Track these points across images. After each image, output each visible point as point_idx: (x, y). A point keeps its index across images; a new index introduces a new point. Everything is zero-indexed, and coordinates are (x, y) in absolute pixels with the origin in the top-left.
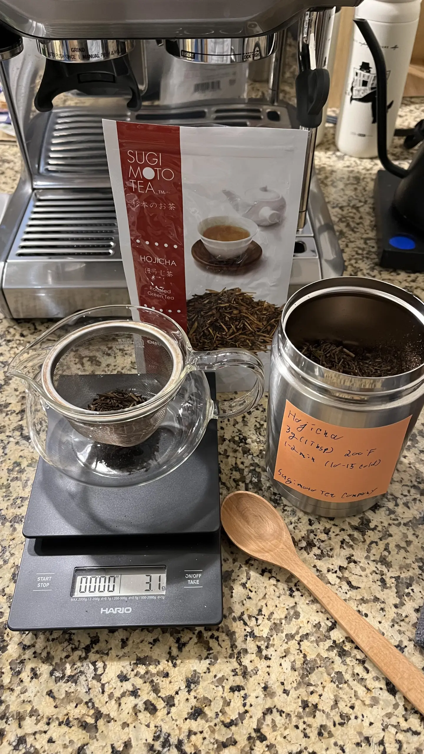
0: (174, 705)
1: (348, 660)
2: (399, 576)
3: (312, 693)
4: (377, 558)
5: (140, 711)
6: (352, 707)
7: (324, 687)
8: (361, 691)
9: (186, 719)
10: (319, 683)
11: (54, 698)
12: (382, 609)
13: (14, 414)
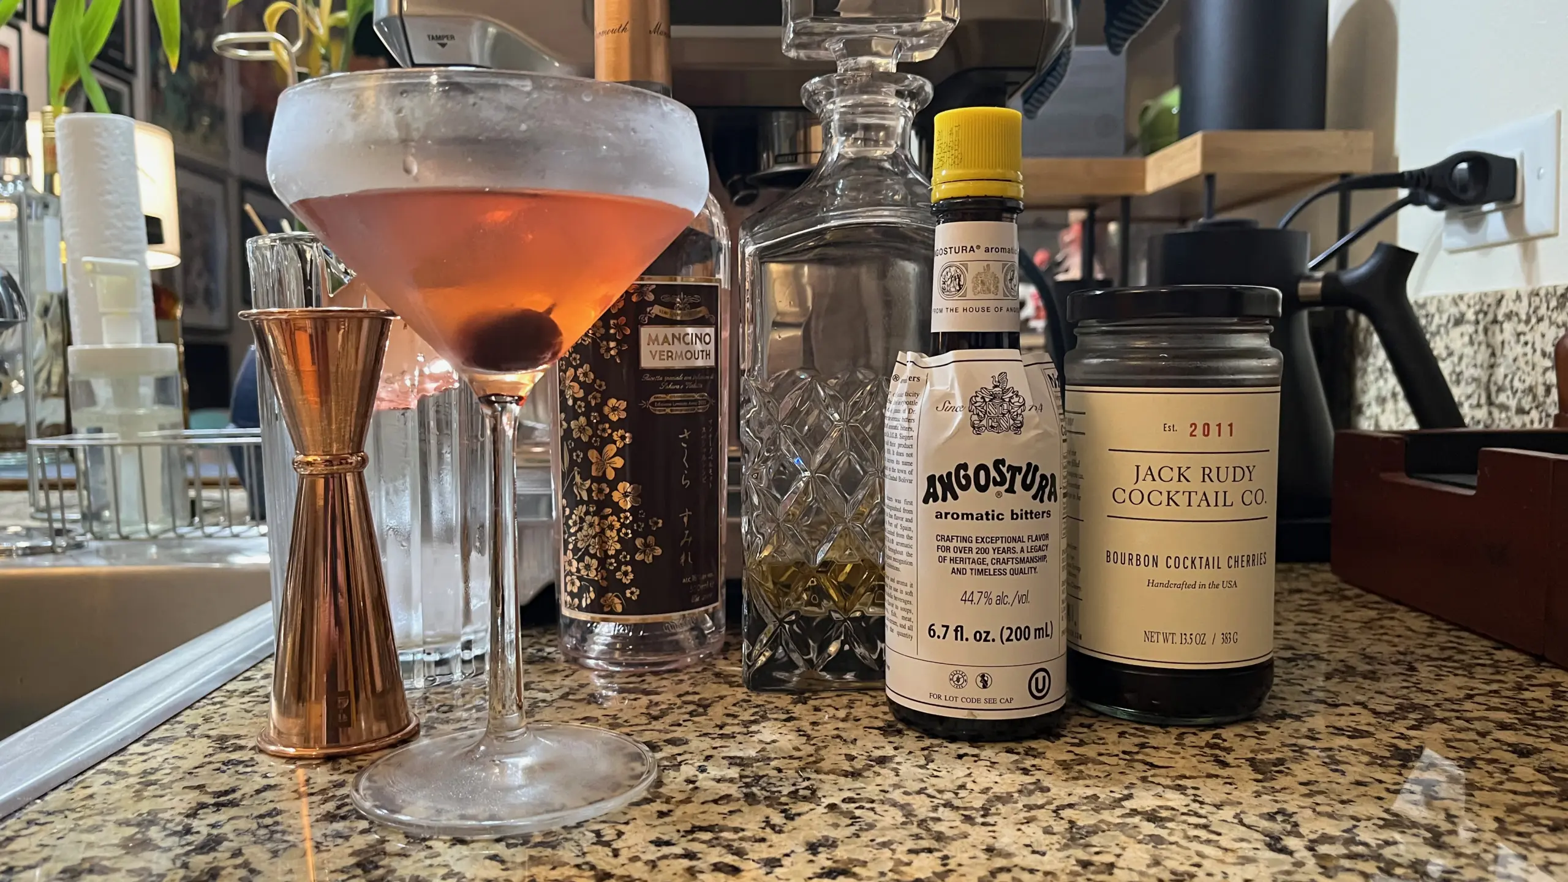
0: (781, 866)
1: (1170, 825)
2: (1254, 758)
3: (1097, 853)
4: (1203, 744)
5: (702, 872)
6: (1198, 866)
7: (1124, 849)
8: (1208, 850)
9: (810, 878)
10: (1113, 844)
11: (503, 862)
12: (1230, 784)
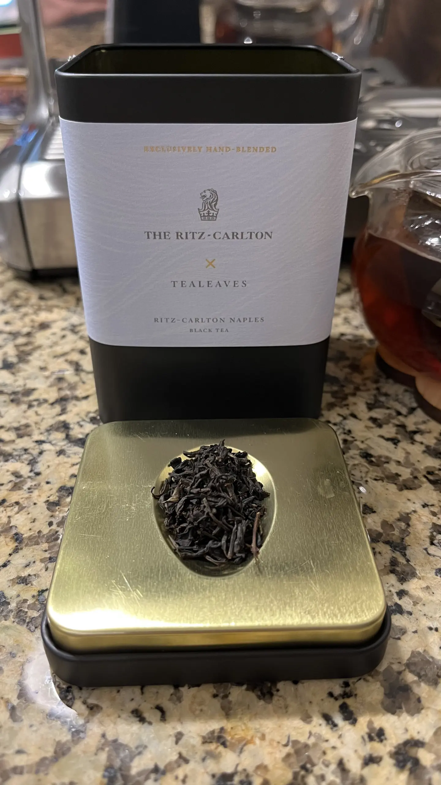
13: (46, 405)
